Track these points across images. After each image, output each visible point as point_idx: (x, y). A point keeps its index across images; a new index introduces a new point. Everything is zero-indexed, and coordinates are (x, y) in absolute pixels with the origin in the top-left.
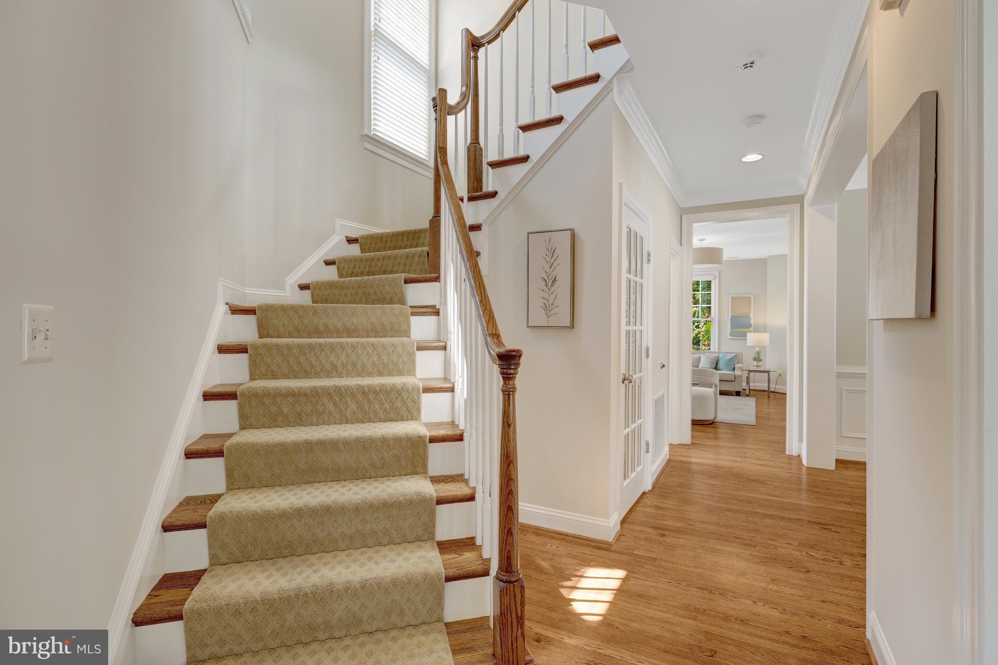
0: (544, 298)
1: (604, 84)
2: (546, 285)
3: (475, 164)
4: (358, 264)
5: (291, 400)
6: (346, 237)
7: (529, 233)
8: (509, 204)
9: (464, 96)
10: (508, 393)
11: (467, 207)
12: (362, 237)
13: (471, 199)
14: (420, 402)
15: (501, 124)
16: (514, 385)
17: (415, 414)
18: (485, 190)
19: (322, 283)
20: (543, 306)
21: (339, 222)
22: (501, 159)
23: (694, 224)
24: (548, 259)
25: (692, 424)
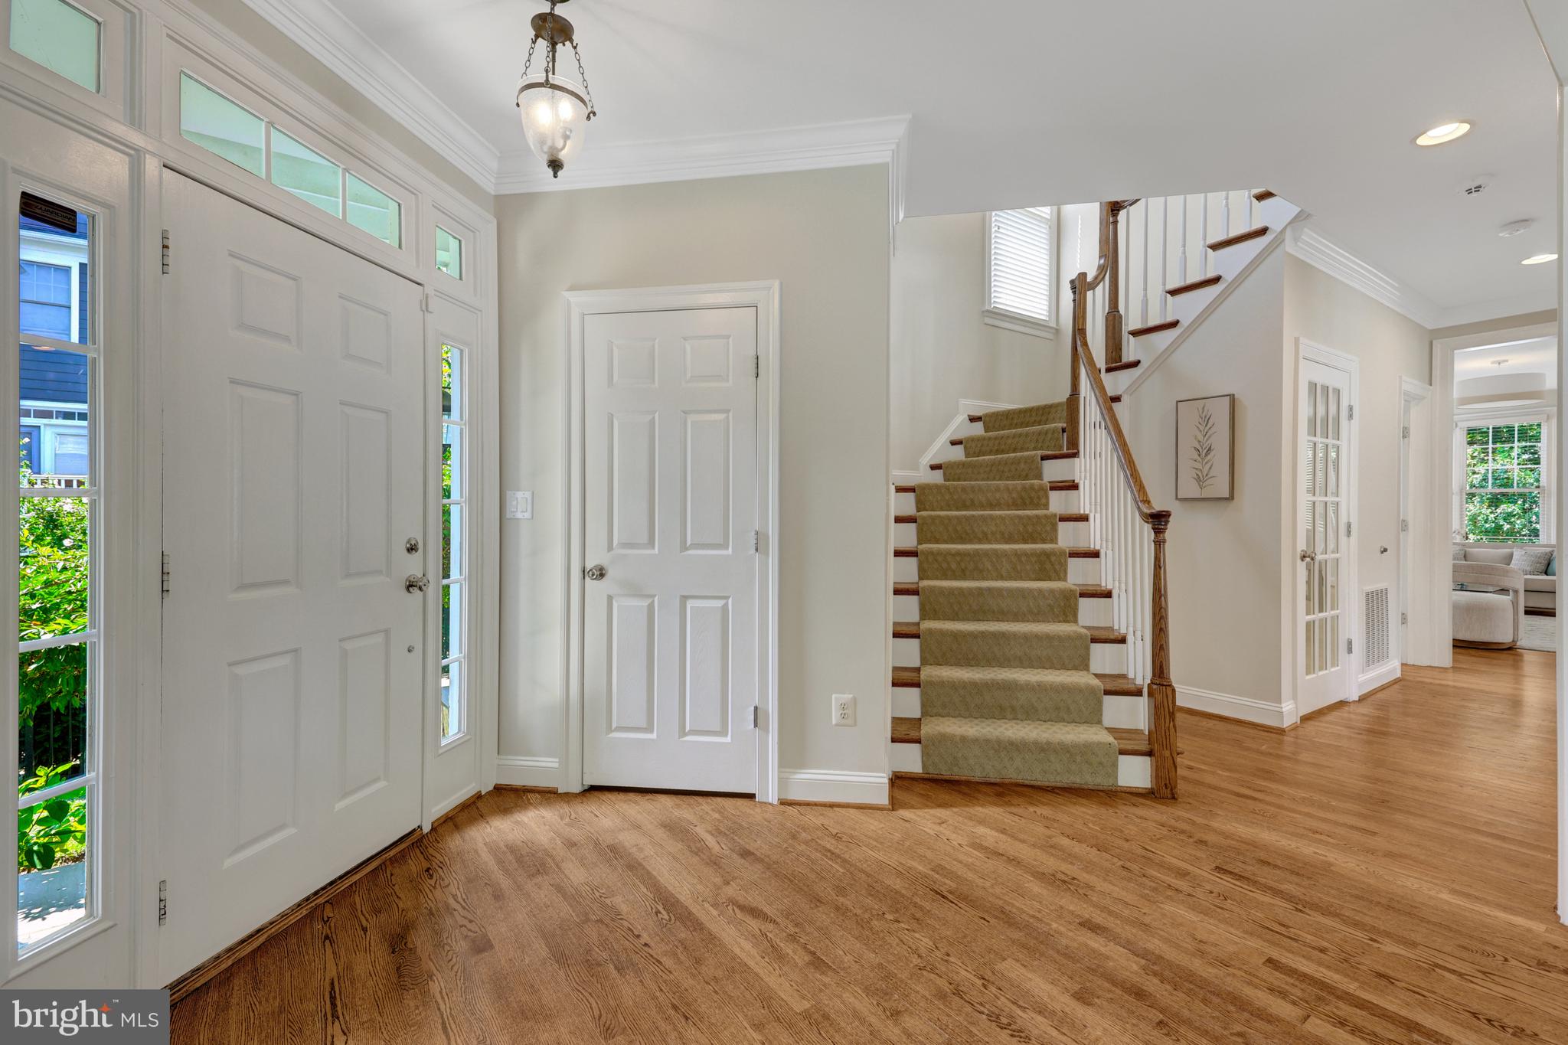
0: (1197, 469)
1: (1273, 236)
2: (1199, 455)
3: (1114, 333)
4: (985, 442)
5: (958, 559)
6: (968, 416)
7: (1177, 402)
8: (1154, 371)
9: (1102, 269)
10: (1159, 544)
11: (1105, 377)
12: (986, 415)
13: (1108, 370)
14: (1067, 565)
15: (1145, 289)
16: (1164, 537)
17: (1062, 576)
18: (1125, 360)
19: (955, 463)
20: (1196, 477)
21: (963, 401)
22: (1145, 326)
23: (1455, 351)
24: (1201, 428)
25: (1454, 646)
